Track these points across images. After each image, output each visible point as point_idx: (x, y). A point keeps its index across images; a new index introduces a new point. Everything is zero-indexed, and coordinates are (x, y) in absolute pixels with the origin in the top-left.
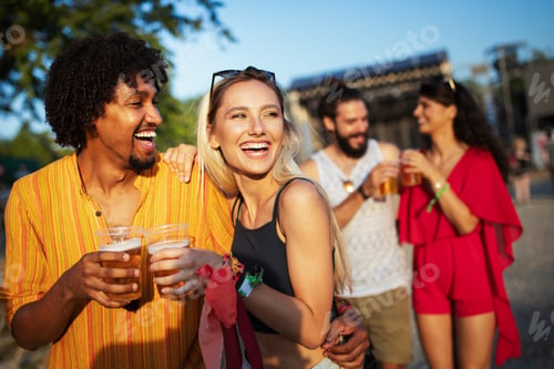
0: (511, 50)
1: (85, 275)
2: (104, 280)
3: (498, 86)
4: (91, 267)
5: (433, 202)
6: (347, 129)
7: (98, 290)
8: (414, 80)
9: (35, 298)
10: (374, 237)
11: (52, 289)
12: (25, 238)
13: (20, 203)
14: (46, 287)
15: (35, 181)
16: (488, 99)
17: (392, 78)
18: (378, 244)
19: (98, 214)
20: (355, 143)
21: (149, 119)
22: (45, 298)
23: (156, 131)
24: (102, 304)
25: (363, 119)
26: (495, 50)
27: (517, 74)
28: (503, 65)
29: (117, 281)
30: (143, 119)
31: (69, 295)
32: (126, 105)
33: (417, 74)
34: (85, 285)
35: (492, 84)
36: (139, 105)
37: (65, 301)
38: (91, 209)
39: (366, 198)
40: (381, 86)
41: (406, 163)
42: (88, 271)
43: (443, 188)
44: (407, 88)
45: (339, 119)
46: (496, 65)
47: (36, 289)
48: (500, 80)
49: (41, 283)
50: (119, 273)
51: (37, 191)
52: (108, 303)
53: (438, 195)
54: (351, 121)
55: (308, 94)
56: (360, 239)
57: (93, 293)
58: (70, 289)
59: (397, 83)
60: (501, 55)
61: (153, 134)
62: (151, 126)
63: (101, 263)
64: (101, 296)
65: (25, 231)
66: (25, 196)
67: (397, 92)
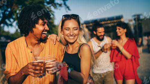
0: (138, 16)
1: (28, 68)
2: (33, 70)
3: (135, 25)
4: (30, 66)
5: (120, 53)
6: (99, 34)
7: (32, 72)
8: (114, 23)
9: (14, 74)
10: (106, 60)
11: (19, 72)
12: (12, 59)
13: (10, 49)
14: (17, 71)
15: (14, 43)
16: (132, 28)
17: (109, 22)
18: (107, 61)
19: (31, 52)
20: (101, 38)
21: (46, 29)
22: (17, 74)
23: (47, 32)
24: (32, 76)
25: (103, 32)
26: (135, 16)
27: (140, 22)
28: (136, 19)
29: (37, 70)
30: (45, 29)
31: (23, 74)
32: (41, 25)
33: (115, 21)
34: (28, 71)
35: (133, 24)
36: (44, 25)
37: (22, 75)
38: (29, 51)
39: (102, 52)
40: (106, 24)
41: (113, 43)
42: (29, 67)
43: (122, 49)
44: (112, 24)
45: (97, 32)
46: (135, 19)
47: (14, 71)
48: (135, 23)
49: (16, 70)
50: (38, 68)
51: (15, 46)
52: (34, 76)
53: (121, 51)
54: (100, 33)
55: (88, 25)
56: (103, 60)
57: (30, 73)
58: (24, 72)
59: (110, 23)
60: (136, 17)
61: (46, 33)
62: (46, 31)
63: (33, 65)
64: (32, 74)
65: (11, 57)
66: (12, 47)
67: (110, 25)
